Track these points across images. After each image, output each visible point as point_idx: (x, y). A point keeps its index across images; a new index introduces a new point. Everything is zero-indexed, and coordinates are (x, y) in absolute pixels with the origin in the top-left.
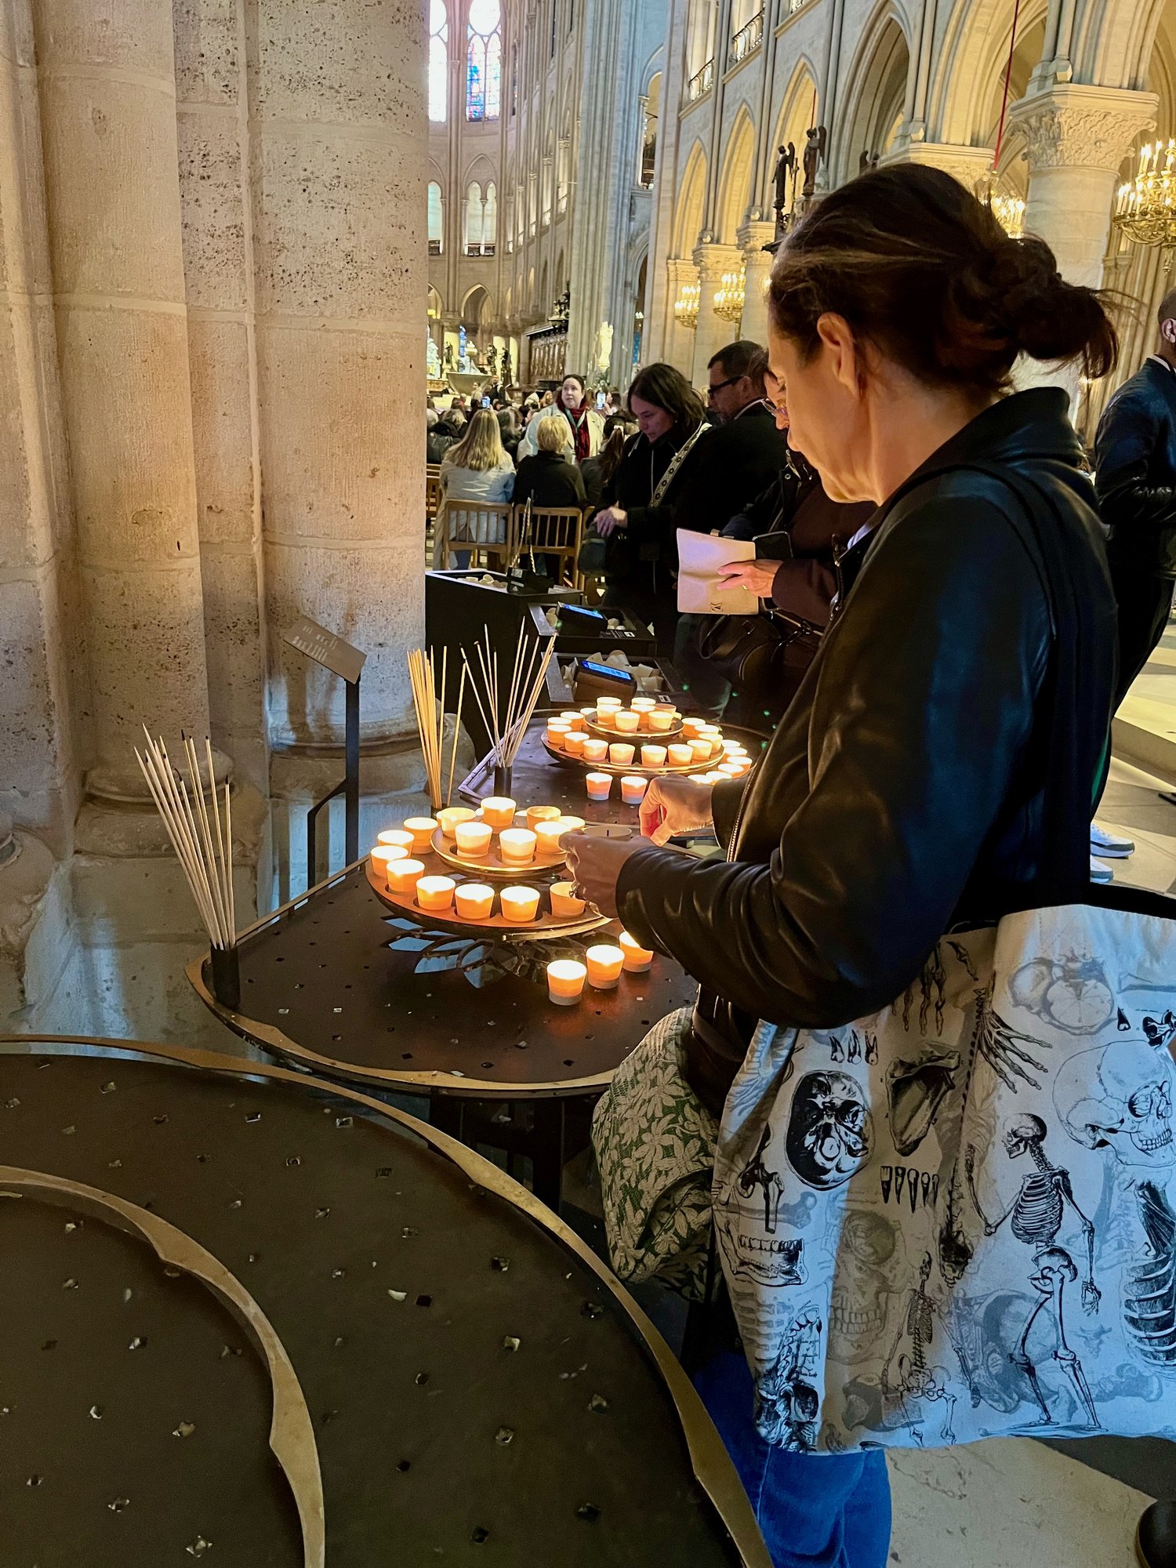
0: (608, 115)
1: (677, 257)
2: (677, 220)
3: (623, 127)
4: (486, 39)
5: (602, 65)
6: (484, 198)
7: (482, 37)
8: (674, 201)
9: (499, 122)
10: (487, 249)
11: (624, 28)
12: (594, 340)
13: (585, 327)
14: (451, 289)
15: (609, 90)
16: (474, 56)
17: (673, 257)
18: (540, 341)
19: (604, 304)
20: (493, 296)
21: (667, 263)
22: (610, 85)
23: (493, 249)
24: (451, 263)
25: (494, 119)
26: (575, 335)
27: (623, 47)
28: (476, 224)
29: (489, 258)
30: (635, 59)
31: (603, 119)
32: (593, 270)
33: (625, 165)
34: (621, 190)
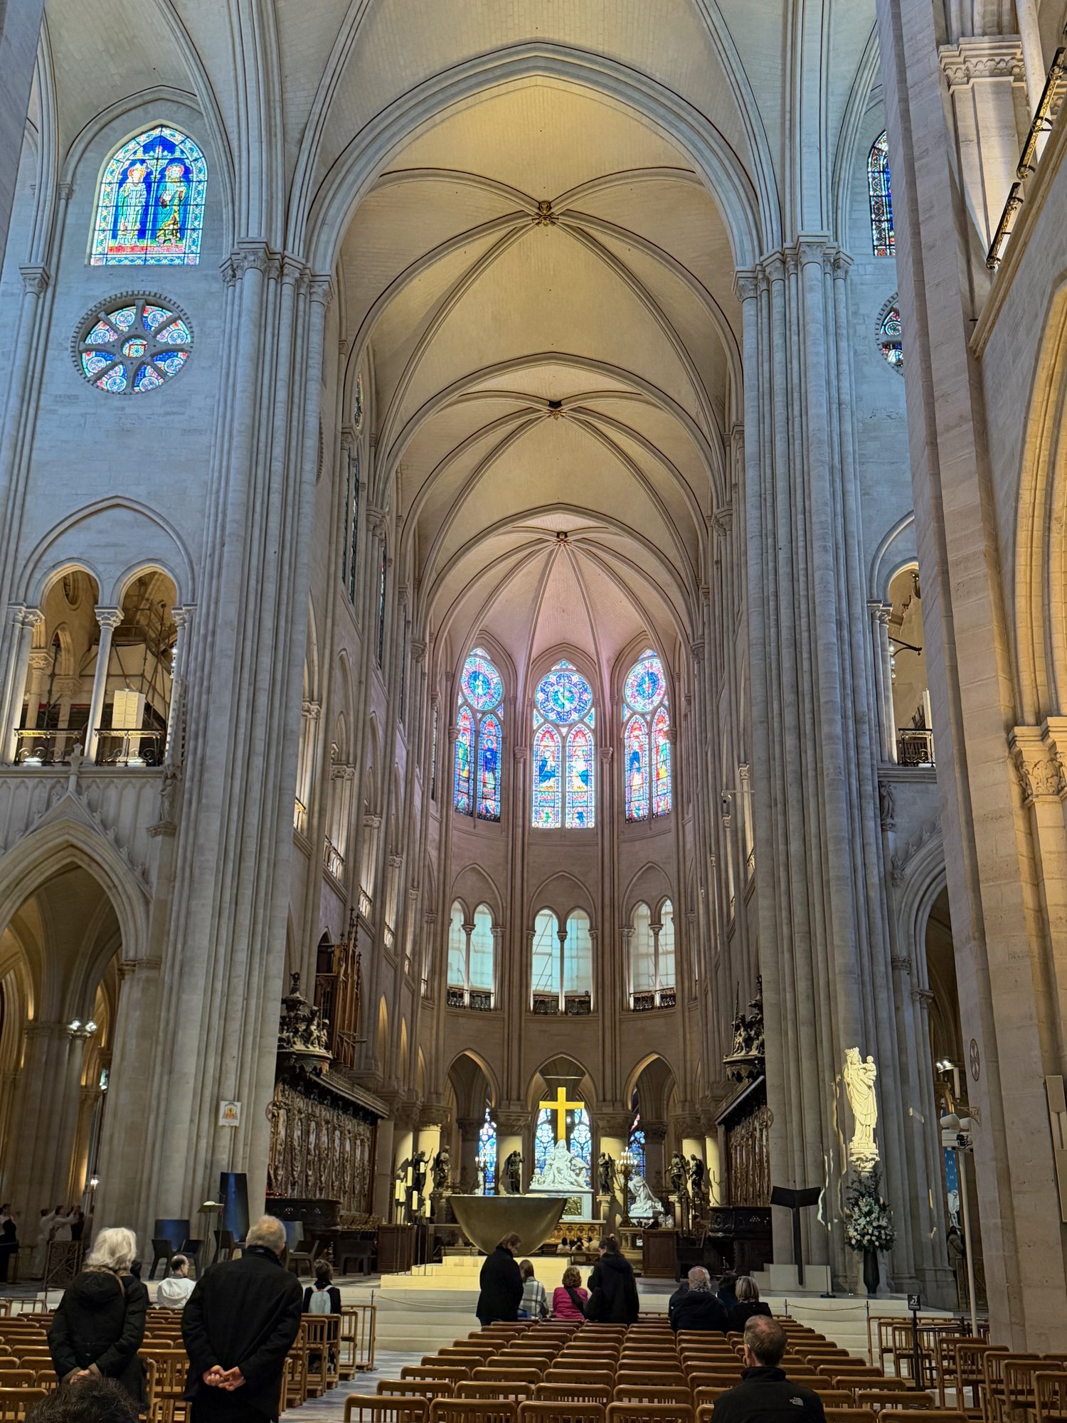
0: (805, 635)
1: (1048, 710)
3: (842, 653)
4: (648, 717)
5: (783, 556)
6: (656, 924)
7: (643, 715)
9: (673, 816)
10: (663, 997)
11: (820, 487)
12: (833, 1095)
13: (806, 1064)
14: (608, 1065)
15: (803, 593)
16: (634, 741)
17: (1030, 718)
18: (740, 1131)
19: (845, 1007)
20: (677, 1074)
21: (1011, 743)
22: (802, 585)
23: (673, 997)
24: (608, 1023)
25: (666, 816)
26: (783, 1089)
27: (822, 515)
28: (646, 965)
29: (667, 1011)
30: (850, 541)
31: (795, 644)
32: (809, 935)
33: (856, 722)
34: (853, 767)
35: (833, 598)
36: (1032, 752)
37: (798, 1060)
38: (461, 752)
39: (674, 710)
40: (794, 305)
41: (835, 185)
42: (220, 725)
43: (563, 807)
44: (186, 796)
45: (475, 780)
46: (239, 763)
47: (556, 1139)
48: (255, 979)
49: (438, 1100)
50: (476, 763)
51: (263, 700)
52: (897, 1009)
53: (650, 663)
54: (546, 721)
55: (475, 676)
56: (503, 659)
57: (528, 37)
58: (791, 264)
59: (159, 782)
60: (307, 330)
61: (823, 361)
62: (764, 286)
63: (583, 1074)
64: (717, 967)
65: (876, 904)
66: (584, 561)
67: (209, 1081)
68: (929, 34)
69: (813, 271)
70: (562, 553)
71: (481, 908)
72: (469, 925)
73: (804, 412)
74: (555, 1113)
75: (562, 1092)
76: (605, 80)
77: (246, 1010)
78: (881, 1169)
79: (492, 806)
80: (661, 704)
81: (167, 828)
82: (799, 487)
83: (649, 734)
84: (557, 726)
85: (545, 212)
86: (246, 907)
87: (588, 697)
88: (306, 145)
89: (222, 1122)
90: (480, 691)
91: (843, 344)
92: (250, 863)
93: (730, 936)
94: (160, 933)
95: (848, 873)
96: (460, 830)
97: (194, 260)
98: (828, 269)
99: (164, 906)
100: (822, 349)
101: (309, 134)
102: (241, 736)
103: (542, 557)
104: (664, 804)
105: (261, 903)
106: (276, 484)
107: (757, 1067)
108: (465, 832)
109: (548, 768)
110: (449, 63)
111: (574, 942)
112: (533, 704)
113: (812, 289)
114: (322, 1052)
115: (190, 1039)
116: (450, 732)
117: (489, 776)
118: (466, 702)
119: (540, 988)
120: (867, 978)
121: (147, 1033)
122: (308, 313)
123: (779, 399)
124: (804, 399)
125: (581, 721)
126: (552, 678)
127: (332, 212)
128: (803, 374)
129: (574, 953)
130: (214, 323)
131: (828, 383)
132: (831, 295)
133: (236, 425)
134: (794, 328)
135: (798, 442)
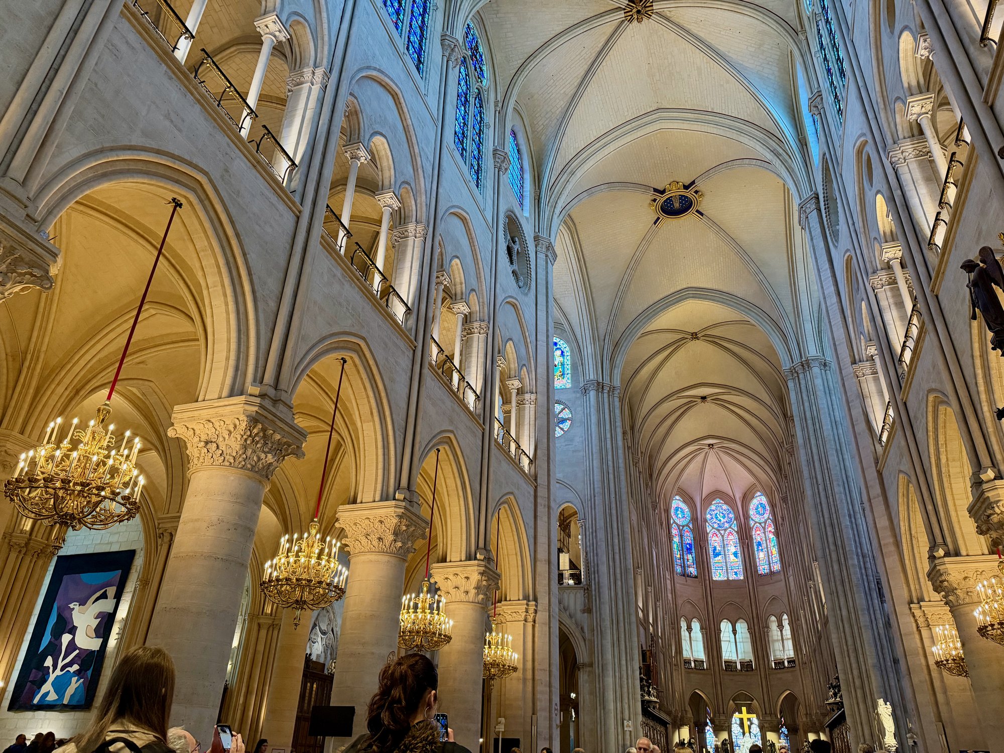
1: (921, 599)
2: (907, 562)
4: (763, 525)
6: (781, 626)
7: (760, 524)
8: (898, 544)
9: (782, 573)
10: (789, 662)
11: (833, 459)
12: (875, 719)
13: (862, 706)
14: (766, 696)
15: (832, 503)
16: (757, 536)
17: (916, 601)
18: (836, 731)
19: (875, 681)
20: (801, 699)
21: (910, 609)
22: (831, 500)
23: (794, 661)
24: (763, 676)
25: (778, 572)
26: (853, 716)
27: (835, 471)
28: (778, 646)
29: (791, 669)
30: (849, 480)
31: (832, 525)
32: (856, 650)
33: (863, 557)
34: (865, 577)
35: (845, 505)
36: (918, 613)
37: (858, 704)
38: (675, 546)
39: (775, 522)
40: (810, 383)
41: (820, 332)
42: (603, 569)
43: (727, 570)
44: (594, 597)
45: (683, 558)
46: (612, 583)
47: (744, 734)
48: (629, 672)
49: (686, 714)
50: (683, 550)
51: (617, 557)
52: (898, 681)
53: (759, 499)
54: (713, 528)
55: (677, 509)
56: (689, 500)
57: (685, 287)
58: (806, 367)
59: (582, 591)
60: (614, 408)
61: (826, 406)
62: (796, 375)
63: (752, 700)
64: (815, 650)
65: (883, 636)
66: (722, 455)
67: (619, 712)
68: (848, 360)
69: (816, 370)
70: (712, 454)
71: (694, 620)
72: (689, 629)
73: (821, 427)
74: (741, 720)
75: (744, 709)
76: (718, 299)
77: (628, 683)
78: (900, 750)
79: (693, 570)
80: (769, 518)
81: (588, 610)
82: (823, 458)
83: (764, 533)
84: (719, 530)
85: (695, 336)
86: (623, 642)
87: (732, 516)
88: (606, 341)
89: (626, 729)
90: (680, 516)
91: (833, 397)
92: (622, 624)
93: (820, 638)
94: (592, 653)
95: (868, 624)
96: (680, 584)
97: (569, 386)
98: (822, 367)
99: (592, 642)
100: (825, 402)
101: (607, 337)
102: (611, 573)
103: (703, 455)
104: (777, 567)
105: (627, 641)
106: (611, 471)
107: (840, 705)
108: (684, 584)
109: (717, 551)
110: (655, 301)
111: (740, 634)
112: (706, 521)
113: (817, 378)
114: (655, 700)
115: (610, 696)
116: (670, 537)
117: (690, 557)
118: (674, 522)
119: (726, 658)
120: (883, 668)
121: (592, 693)
122: (614, 402)
123: (810, 422)
124: (820, 422)
125: (730, 527)
126: (713, 507)
127: (618, 362)
128: (818, 411)
129: (741, 640)
130: (579, 409)
131: (829, 414)
132: (825, 377)
133: (594, 450)
134: (812, 393)
135: (820, 440)
